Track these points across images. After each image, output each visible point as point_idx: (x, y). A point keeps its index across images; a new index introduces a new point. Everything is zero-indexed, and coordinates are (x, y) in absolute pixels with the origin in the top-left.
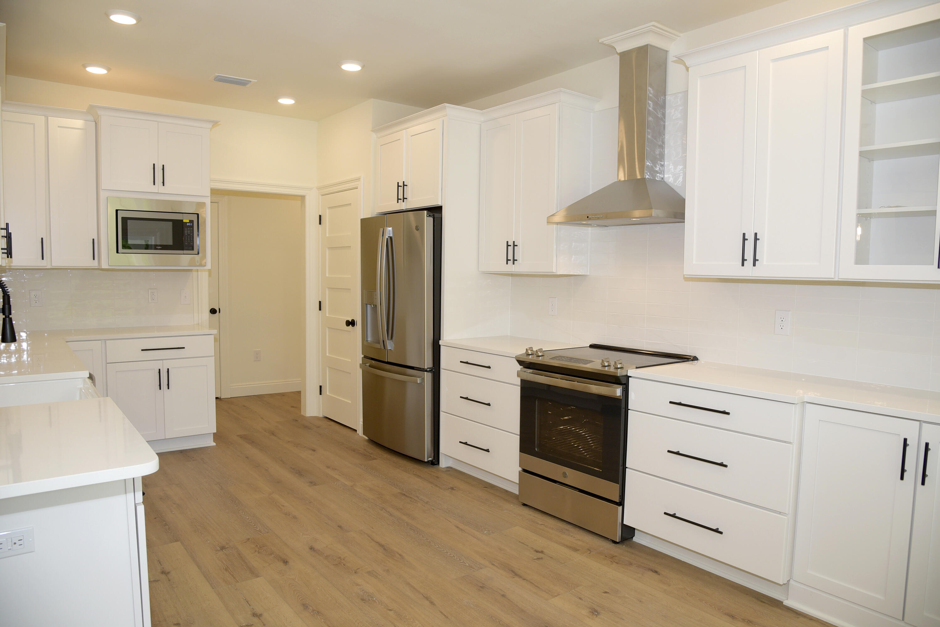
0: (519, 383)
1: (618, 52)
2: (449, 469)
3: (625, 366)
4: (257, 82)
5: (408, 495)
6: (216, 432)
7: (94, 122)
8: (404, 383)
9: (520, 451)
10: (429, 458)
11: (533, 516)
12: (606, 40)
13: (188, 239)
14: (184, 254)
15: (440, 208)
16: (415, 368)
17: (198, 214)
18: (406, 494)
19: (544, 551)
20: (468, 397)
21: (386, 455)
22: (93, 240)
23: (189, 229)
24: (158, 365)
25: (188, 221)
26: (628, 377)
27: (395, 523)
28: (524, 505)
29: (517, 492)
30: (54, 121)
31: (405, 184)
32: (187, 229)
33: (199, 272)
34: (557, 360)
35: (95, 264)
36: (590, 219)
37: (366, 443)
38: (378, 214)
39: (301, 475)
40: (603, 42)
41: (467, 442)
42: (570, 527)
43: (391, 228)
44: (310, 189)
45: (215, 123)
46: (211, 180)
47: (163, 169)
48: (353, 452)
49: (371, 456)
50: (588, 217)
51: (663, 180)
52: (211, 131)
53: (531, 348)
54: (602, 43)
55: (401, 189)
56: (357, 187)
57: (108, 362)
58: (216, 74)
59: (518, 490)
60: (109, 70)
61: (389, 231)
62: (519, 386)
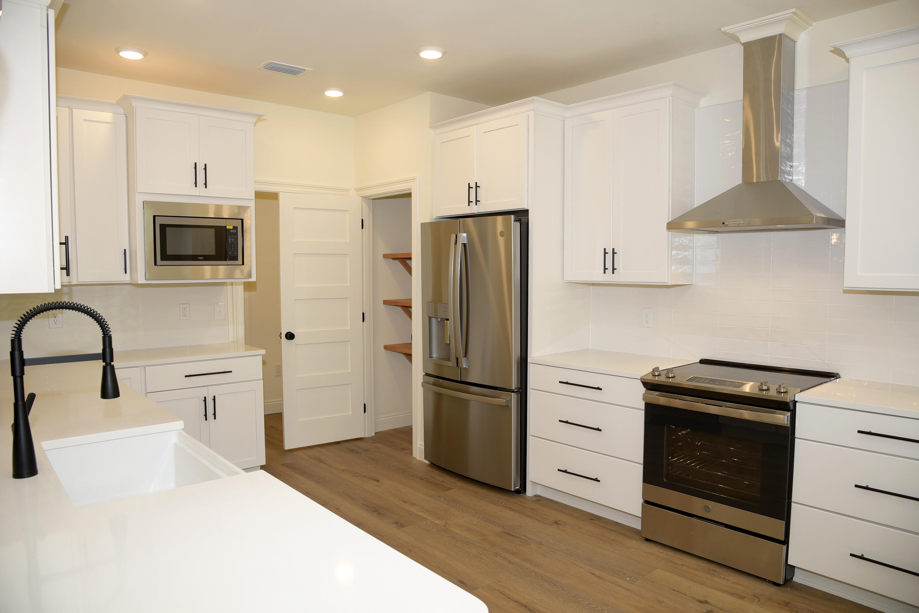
0: (643, 406)
1: (742, 42)
2: (538, 499)
3: (790, 389)
4: (312, 71)
5: (513, 534)
6: (265, 464)
7: (125, 115)
8: (467, 401)
9: (644, 482)
10: (516, 487)
11: (665, 554)
12: (728, 29)
13: (231, 247)
14: (227, 265)
15: (527, 211)
16: (498, 389)
17: (242, 220)
18: (511, 533)
19: (709, 600)
20: (568, 421)
21: (460, 484)
22: (125, 250)
23: (233, 236)
24: (202, 393)
25: (232, 228)
26: (795, 402)
27: (520, 573)
28: (647, 540)
29: (639, 527)
30: (81, 114)
31: (478, 185)
32: (231, 237)
33: (234, 286)
34: (696, 382)
35: (126, 278)
36: (727, 225)
37: (430, 469)
38: (438, 217)
39: (380, 514)
40: (726, 31)
41: (566, 470)
42: (715, 567)
43: (466, 234)
44: (348, 190)
45: (259, 118)
46: (255, 182)
47: (205, 169)
48: (421, 481)
49: (444, 485)
50: (723, 223)
51: (792, 182)
52: (255, 126)
53: (658, 368)
54: (724, 33)
55: (473, 191)
56: (411, 188)
57: (147, 392)
58: (270, 61)
59: (641, 525)
60: (145, 54)
61: (464, 237)
62: (643, 411)
